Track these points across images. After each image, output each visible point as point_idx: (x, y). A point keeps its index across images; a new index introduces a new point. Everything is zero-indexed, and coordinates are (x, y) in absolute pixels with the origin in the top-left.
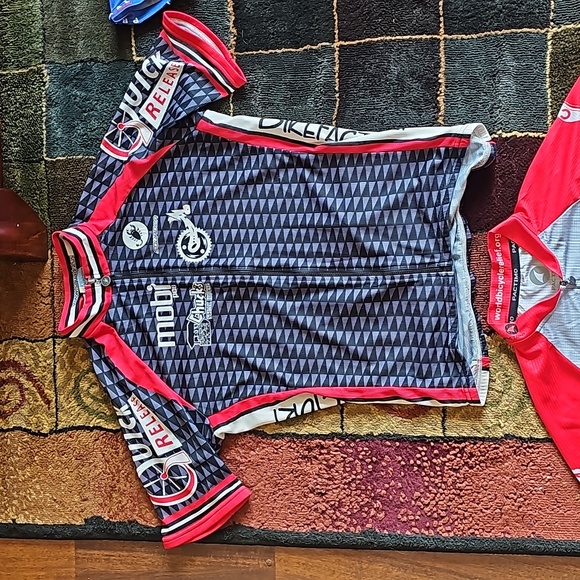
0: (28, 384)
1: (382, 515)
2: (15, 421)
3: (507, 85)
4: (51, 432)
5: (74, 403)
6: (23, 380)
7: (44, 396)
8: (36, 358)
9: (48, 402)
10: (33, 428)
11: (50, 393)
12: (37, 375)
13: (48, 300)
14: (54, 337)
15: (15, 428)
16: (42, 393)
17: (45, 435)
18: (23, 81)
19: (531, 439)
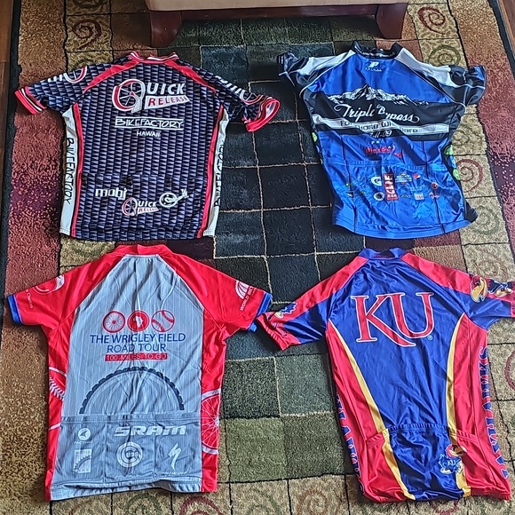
0: (89, 40)
1: (20, 193)
2: (71, 35)
3: (238, 239)
4: (65, 50)
5: (80, 59)
6: (91, 38)
7: (83, 47)
8: (102, 43)
9: (80, 48)
10: (67, 42)
11: (85, 49)
12: (94, 44)
13: (131, 47)
14: (113, 51)
15: (67, 35)
16: (85, 46)
17: (64, 47)
18: (237, 37)
19: (59, 256)
